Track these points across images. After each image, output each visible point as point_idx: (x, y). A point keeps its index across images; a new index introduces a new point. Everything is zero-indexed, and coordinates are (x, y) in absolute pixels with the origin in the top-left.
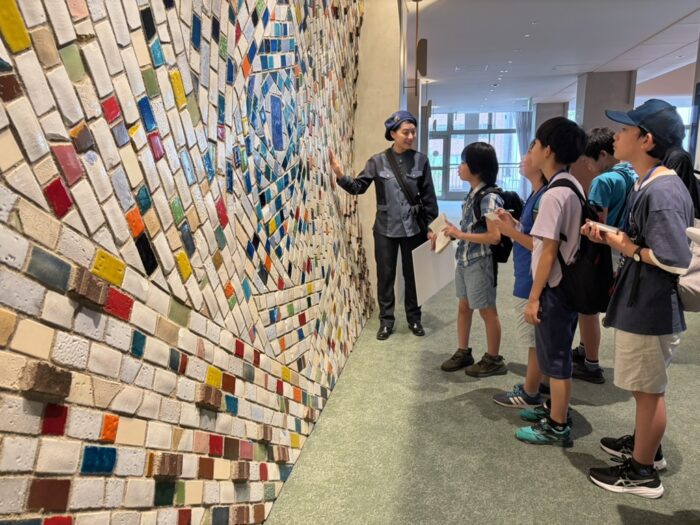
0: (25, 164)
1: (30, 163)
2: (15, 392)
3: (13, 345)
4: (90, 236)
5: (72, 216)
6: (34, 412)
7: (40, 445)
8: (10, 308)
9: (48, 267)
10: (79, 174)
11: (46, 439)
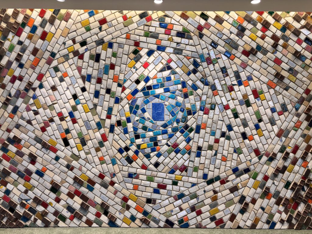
0: (37, 124)
1: (38, 124)
2: (27, 155)
3: (29, 149)
4: (49, 136)
5: (46, 133)
6: (29, 159)
7: (29, 164)
8: (30, 144)
9: (38, 139)
10: (49, 126)
11: (30, 164)
